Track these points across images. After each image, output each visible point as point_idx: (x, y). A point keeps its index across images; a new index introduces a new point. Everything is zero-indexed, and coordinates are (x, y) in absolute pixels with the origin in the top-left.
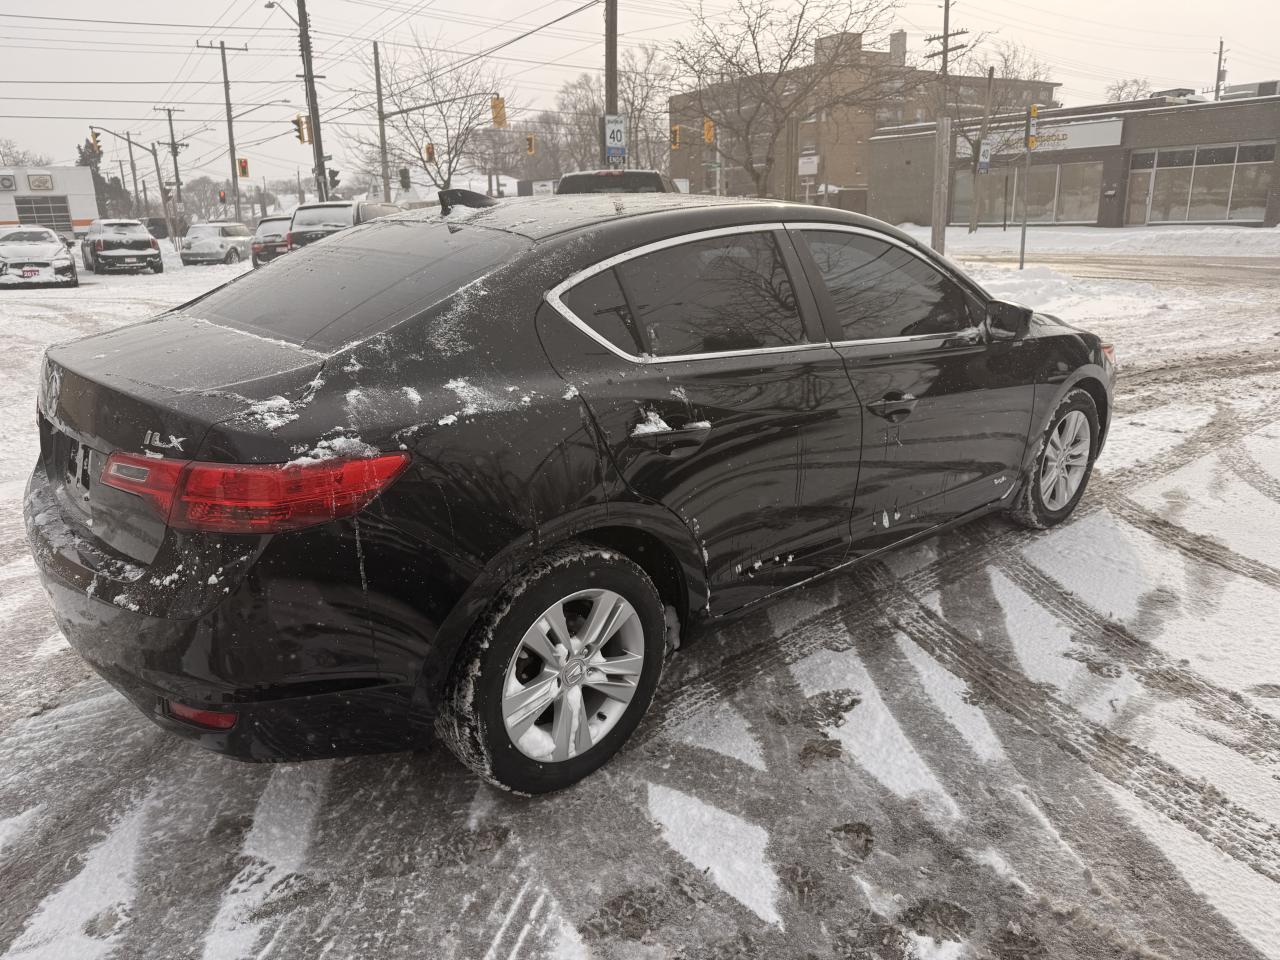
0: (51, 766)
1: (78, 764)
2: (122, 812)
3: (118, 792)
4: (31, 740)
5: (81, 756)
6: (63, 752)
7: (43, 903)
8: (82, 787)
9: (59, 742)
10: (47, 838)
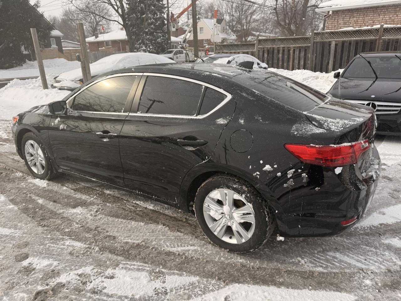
0: (374, 250)
1: (367, 246)
2: (365, 227)
3: (362, 232)
4: (375, 262)
5: (364, 247)
6: (369, 251)
7: (391, 223)
8: (370, 239)
9: (368, 255)
10: (384, 234)
